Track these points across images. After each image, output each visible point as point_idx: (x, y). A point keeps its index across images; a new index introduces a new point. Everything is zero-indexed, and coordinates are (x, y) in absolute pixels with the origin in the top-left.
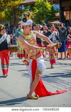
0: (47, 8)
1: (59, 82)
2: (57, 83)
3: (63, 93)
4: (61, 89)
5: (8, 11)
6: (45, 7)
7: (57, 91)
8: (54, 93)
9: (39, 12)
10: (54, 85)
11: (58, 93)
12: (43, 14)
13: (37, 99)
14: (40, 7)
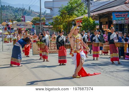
0: (91, 22)
1: (96, 68)
2: (95, 69)
3: (98, 74)
4: (97, 72)
5: (65, 24)
6: (89, 21)
7: (94, 73)
8: (92, 74)
9: (85, 24)
10: (93, 69)
11: (95, 74)
12: (87, 26)
13: (80, 78)
14: (85, 21)
